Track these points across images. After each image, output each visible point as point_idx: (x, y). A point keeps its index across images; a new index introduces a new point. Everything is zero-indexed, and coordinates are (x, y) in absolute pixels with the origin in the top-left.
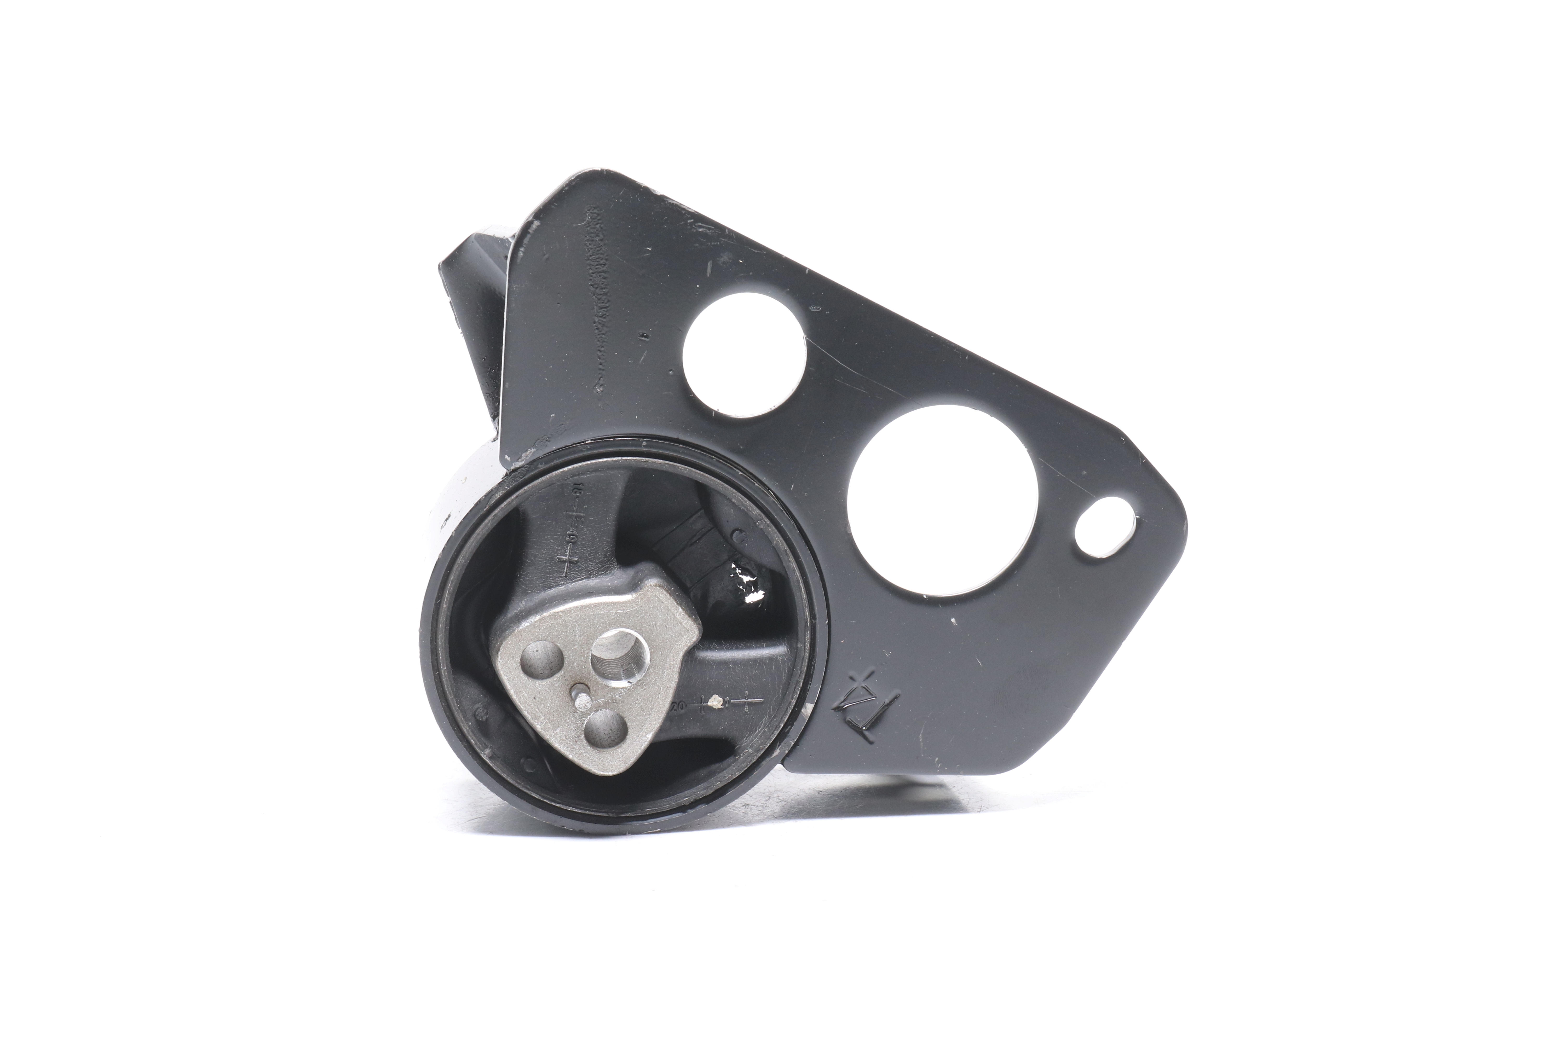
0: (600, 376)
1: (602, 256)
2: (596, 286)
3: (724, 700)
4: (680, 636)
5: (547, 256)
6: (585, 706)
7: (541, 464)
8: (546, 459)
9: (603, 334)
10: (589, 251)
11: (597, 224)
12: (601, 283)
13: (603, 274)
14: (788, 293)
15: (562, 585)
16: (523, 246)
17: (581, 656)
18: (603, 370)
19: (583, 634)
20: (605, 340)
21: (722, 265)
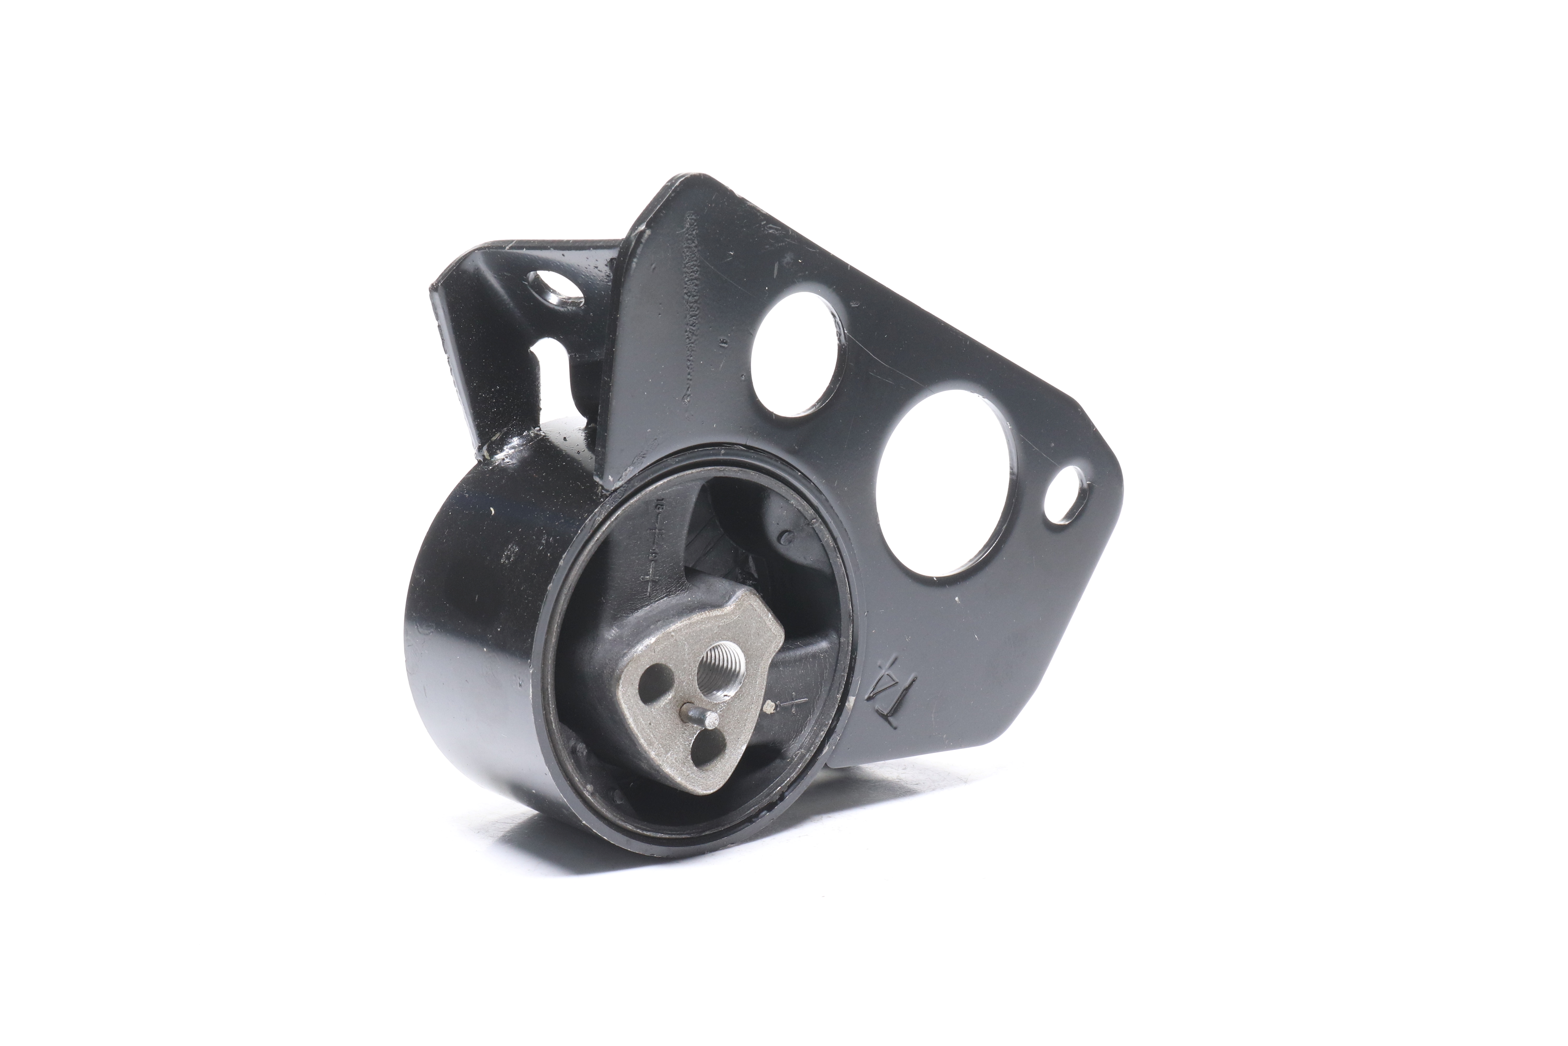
0: (688, 386)
1: (695, 263)
2: (689, 294)
3: (776, 704)
4: (770, 643)
5: (653, 266)
6: (714, 723)
7: (637, 482)
8: (641, 476)
9: (692, 343)
10: (686, 259)
11: (694, 230)
12: (693, 290)
13: (695, 281)
14: (834, 290)
15: (647, 605)
16: (636, 257)
17: (689, 675)
18: (691, 380)
19: (692, 651)
20: (694, 349)
21: (785, 265)
